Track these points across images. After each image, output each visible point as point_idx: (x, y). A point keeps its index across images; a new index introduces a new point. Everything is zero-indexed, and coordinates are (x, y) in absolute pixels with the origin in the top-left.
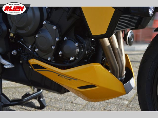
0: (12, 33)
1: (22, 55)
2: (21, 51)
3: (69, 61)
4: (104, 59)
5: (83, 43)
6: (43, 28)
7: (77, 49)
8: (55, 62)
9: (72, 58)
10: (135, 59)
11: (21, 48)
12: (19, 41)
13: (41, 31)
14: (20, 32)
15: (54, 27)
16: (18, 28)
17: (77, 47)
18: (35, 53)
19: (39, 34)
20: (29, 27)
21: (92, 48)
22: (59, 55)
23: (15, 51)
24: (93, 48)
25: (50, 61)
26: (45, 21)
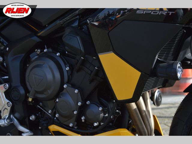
0: (31, 98)
1: (41, 121)
2: (40, 115)
3: (93, 126)
4: (130, 122)
5: (107, 107)
6: (63, 92)
7: (101, 113)
8: (77, 128)
9: (96, 124)
10: (163, 114)
11: (40, 113)
12: (38, 106)
13: (62, 95)
15: (76, 91)
16: (37, 92)
17: (101, 111)
18: (55, 118)
19: (60, 98)
20: (49, 91)
21: (117, 111)
22: (82, 120)
23: (33, 116)
24: (119, 111)
25: (72, 127)
26: (65, 84)
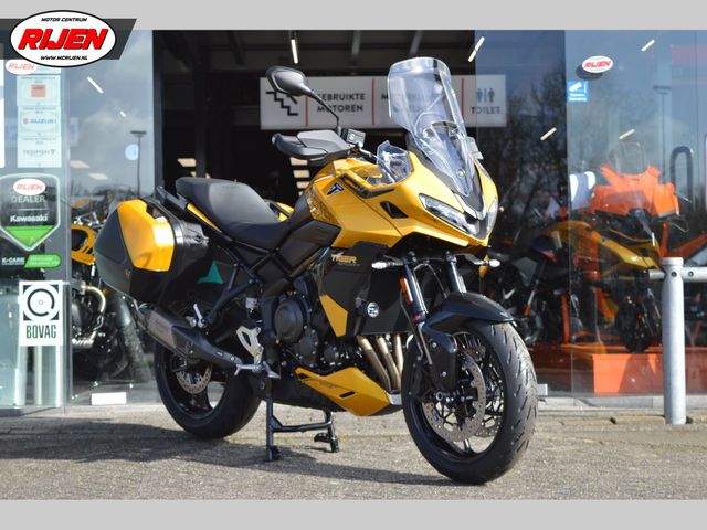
0: (278, 340)
6: (305, 333)
7: (336, 354)
9: (332, 364)
11: (290, 358)
13: (303, 336)
14: (286, 338)
16: (283, 334)
18: (300, 361)
19: (302, 340)
20: (293, 333)
23: (285, 363)
